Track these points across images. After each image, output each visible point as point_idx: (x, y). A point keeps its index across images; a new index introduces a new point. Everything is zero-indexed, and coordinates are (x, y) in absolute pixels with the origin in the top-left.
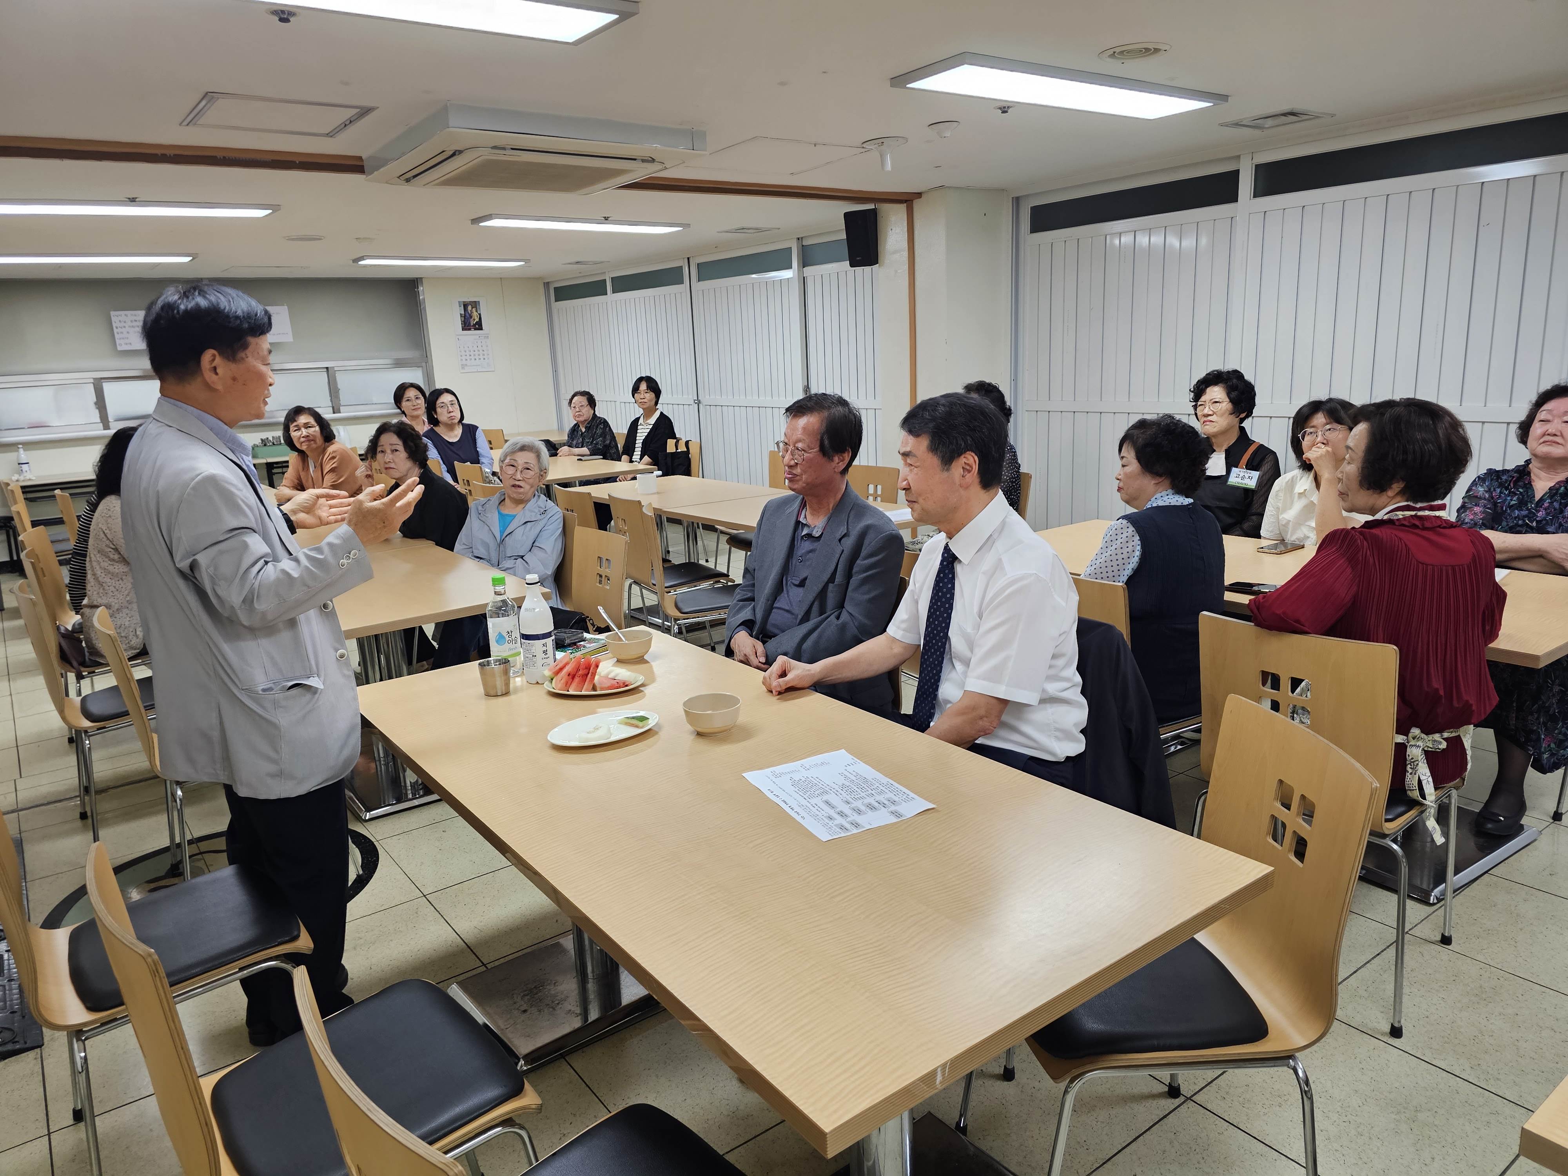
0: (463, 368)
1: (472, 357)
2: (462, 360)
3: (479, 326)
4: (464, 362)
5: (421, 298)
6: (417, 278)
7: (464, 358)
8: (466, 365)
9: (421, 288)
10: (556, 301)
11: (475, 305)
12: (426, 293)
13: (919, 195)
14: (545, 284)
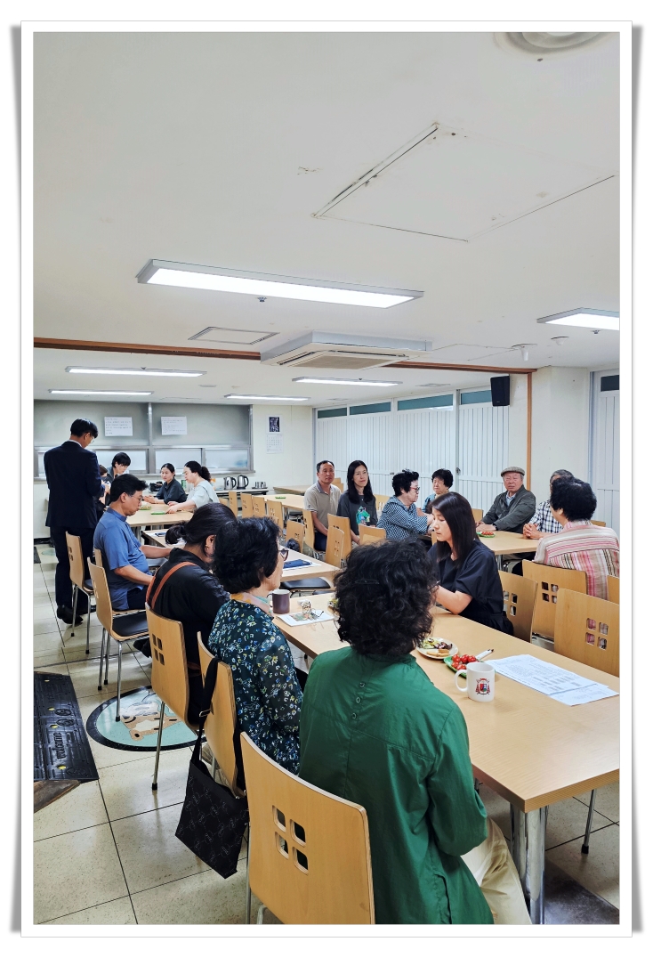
0: (268, 451)
1: (273, 445)
2: (268, 447)
3: (278, 430)
5: (251, 413)
6: (249, 405)
8: (270, 450)
9: (251, 410)
10: (319, 418)
11: (277, 418)
12: (253, 412)
13: (536, 370)
14: (314, 409)
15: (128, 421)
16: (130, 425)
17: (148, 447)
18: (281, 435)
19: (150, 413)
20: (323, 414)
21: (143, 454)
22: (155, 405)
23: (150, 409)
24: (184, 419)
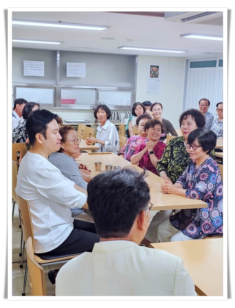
0: (148, 93)
1: (152, 89)
2: (148, 90)
3: (157, 76)
4: (148, 91)
5: (136, 62)
6: (136, 55)
7: (149, 89)
8: (149, 92)
9: (137, 59)
10: (190, 68)
11: (158, 67)
12: (138, 61)
14: (187, 60)
15: (41, 64)
16: (43, 67)
17: (55, 86)
18: (159, 81)
19: (58, 59)
20: (195, 65)
21: (51, 91)
22: (62, 53)
23: (58, 55)
24: (84, 64)
